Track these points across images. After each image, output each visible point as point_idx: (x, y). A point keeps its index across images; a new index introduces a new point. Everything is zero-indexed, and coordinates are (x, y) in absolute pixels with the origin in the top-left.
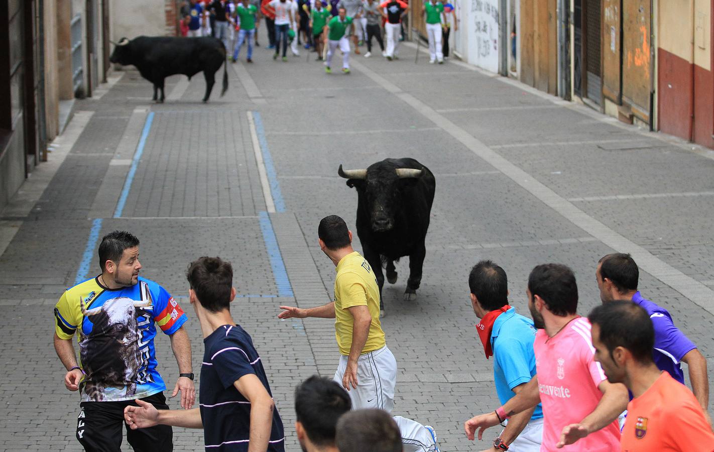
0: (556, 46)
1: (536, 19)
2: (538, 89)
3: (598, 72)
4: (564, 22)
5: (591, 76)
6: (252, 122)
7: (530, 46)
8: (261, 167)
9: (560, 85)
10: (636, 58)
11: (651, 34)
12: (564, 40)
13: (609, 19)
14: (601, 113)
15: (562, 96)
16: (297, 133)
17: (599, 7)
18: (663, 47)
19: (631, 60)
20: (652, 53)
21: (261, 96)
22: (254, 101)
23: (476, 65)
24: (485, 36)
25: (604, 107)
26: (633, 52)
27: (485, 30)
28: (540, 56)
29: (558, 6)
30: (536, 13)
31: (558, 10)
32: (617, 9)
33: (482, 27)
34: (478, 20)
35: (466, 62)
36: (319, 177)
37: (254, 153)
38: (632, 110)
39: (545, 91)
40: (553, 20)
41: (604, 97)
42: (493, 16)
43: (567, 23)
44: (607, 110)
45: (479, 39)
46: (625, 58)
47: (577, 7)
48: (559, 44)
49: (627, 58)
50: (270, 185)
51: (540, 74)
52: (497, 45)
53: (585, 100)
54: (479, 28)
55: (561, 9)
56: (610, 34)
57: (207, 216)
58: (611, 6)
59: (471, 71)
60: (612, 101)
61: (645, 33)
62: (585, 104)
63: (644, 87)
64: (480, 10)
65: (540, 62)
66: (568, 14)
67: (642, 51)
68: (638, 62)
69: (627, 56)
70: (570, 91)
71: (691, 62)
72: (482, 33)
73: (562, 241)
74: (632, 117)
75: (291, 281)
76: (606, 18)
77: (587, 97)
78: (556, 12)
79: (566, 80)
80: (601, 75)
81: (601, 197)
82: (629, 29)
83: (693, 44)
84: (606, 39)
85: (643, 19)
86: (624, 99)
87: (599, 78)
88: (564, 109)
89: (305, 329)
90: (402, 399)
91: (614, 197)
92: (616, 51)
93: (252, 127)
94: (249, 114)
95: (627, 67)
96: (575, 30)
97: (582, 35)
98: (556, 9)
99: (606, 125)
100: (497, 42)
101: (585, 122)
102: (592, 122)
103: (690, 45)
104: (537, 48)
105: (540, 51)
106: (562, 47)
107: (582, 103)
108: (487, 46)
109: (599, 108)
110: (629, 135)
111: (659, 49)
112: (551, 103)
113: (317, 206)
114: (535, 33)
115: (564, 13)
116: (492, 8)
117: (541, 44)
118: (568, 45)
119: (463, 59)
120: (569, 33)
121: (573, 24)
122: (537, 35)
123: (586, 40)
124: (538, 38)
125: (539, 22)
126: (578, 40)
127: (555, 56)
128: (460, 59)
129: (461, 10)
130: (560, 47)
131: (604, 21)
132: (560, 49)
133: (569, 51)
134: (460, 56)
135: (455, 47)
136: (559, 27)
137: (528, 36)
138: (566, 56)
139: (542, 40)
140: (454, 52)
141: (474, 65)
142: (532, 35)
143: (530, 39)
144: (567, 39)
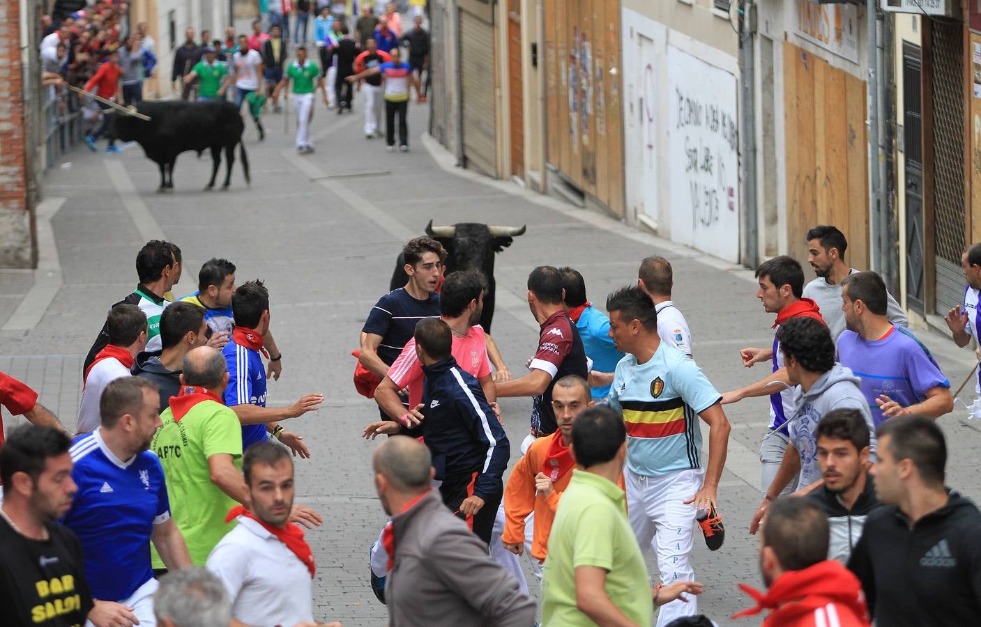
0: (866, 198)
1: (821, 142)
4: (883, 147)
5: (944, 267)
7: (809, 200)
12: (882, 188)
17: (961, 112)
23: (690, 244)
24: (708, 181)
27: (707, 168)
29: (869, 112)
30: (820, 128)
31: (868, 122)
33: (701, 161)
34: (691, 146)
40: (858, 142)
42: (725, 136)
43: (889, 148)
45: (695, 186)
47: (909, 113)
48: (871, 196)
52: (735, 200)
53: (930, 318)
54: (695, 164)
55: (875, 119)
62: (931, 326)
64: (697, 123)
66: (890, 132)
72: (702, 173)
77: (936, 313)
78: (865, 125)
96: (907, 164)
97: (923, 173)
98: (865, 119)
100: (736, 193)
106: (879, 202)
107: (925, 325)
108: (714, 202)
114: (818, 172)
115: (884, 129)
116: (724, 118)
117: (833, 196)
118: (893, 199)
119: (660, 231)
120: (894, 172)
121: (901, 151)
122: (824, 176)
123: (932, 187)
124: (825, 184)
125: (827, 147)
126: (913, 187)
127: (864, 222)
128: (654, 232)
129: (653, 125)
130: (875, 203)
131: (972, 143)
132: (876, 207)
133: (895, 212)
134: (654, 225)
135: (642, 204)
136: (873, 158)
137: (803, 178)
138: (889, 222)
139: (833, 187)
140: (641, 217)
141: (686, 246)
142: (812, 178)
143: (808, 185)
144: (890, 186)
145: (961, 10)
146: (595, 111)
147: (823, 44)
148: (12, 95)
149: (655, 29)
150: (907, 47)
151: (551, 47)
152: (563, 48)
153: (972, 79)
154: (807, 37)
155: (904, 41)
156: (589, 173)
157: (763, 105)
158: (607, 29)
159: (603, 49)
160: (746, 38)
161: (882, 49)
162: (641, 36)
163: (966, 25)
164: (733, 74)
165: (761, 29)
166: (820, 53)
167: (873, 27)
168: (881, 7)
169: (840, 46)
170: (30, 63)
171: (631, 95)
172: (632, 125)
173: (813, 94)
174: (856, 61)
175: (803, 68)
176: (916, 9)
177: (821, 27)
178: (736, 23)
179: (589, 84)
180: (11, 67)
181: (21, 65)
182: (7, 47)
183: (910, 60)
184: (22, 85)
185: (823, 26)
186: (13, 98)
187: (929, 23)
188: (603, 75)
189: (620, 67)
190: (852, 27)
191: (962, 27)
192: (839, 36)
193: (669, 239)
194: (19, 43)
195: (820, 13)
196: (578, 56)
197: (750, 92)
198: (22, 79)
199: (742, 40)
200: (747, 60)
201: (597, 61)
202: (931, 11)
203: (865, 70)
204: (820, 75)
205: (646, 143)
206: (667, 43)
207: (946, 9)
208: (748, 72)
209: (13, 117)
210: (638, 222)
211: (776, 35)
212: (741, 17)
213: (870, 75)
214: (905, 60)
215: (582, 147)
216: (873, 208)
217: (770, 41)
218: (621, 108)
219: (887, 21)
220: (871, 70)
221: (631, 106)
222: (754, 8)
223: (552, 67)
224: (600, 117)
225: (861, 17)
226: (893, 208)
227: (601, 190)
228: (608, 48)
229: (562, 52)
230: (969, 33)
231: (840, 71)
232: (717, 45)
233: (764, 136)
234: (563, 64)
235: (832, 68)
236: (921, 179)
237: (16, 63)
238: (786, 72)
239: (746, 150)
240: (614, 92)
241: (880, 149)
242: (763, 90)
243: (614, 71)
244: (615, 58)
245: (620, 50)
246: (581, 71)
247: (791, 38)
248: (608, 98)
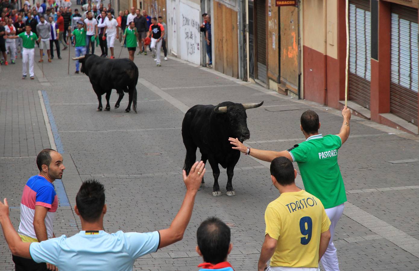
0: (238, 46)
1: (224, 30)
2: (226, 74)
3: (265, 62)
4: (243, 31)
5: (260, 65)
6: (41, 97)
7: (221, 46)
8: (48, 126)
9: (240, 71)
10: (289, 53)
11: (298, 37)
12: (242, 43)
13: (271, 28)
14: (267, 88)
15: (241, 79)
16: (71, 104)
17: (265, 20)
18: (306, 45)
19: (286, 54)
20: (300, 49)
21: (47, 81)
22: (42, 84)
23: (187, 60)
24: (192, 41)
25: (268, 85)
26: (287, 49)
27: (191, 38)
28: (227, 54)
29: (238, 21)
30: (224, 26)
31: (238, 23)
32: (276, 21)
33: (189, 36)
34: (187, 31)
35: (180, 58)
36: (87, 131)
37: (43, 117)
38: (287, 86)
39: (231, 76)
40: (235, 29)
41: (269, 78)
42: (196, 28)
43: (244, 31)
44: (271, 87)
45: (188, 43)
46: (282, 53)
47: (250, 21)
48: (239, 45)
50: (54, 137)
51: (227, 65)
52: (199, 47)
53: (256, 80)
54: (188, 36)
55: (240, 22)
56: (272, 38)
57: (12, 157)
58: (273, 19)
59: (183, 63)
60: (274, 81)
61: (294, 36)
62: (256, 83)
63: (294, 71)
64: (188, 24)
65: (227, 58)
66: (244, 26)
67: (293, 48)
68: (290, 56)
69: (283, 51)
70: (247, 75)
71: (324, 54)
73: (243, 168)
74: (287, 90)
75: (68, 196)
76: (269, 28)
77: (258, 79)
78: (237, 25)
79: (244, 68)
80: (267, 64)
81: (267, 141)
82: (285, 34)
83: (326, 42)
84: (269, 41)
85: (293, 27)
86: (282, 79)
87: (265, 66)
88: (243, 86)
89: (77, 226)
90: (142, 269)
91: (276, 141)
92: (276, 49)
93: (42, 100)
94: (39, 92)
95: (283, 58)
96: (249, 36)
97: (254, 38)
98: (237, 22)
99: (270, 96)
100: (200, 45)
101: (256, 94)
102: (261, 94)
103: (323, 44)
104: (225, 48)
105: (227, 50)
106: (241, 47)
107: (254, 82)
108: (193, 47)
109: (265, 86)
110: (285, 102)
111: (304, 46)
112: (235, 83)
113: (84, 149)
114: (224, 38)
116: (196, 23)
117: (228, 45)
118: (245, 46)
119: (177, 56)
120: (246, 38)
121: (248, 32)
123: (257, 42)
124: (226, 42)
125: (226, 31)
126: (251, 42)
127: (237, 53)
129: (176, 25)
134: (176, 54)
135: (173, 48)
136: (239, 34)
137: (219, 40)
138: (244, 53)
139: (228, 43)
140: (172, 52)
142: (222, 40)
143: (221, 42)
144: (244, 42)
147: (225, 1)
150: (250, 1)
151: (146, 3)
153: (268, 11)
164: (199, 10)
166: (224, 3)
169: (230, 2)
171: (169, 16)
173: (222, 16)
174: (234, 6)
175: (219, 8)
183: (250, 5)
188: (161, 11)
189: (166, 8)
196: (153, 5)
201: (159, 7)
203: (237, 8)
204: (224, 10)
205: (173, 31)
206: (180, 1)
208: (203, 9)
210: (172, 54)
213: (239, 10)
216: (240, 49)
217: (210, 0)
220: (239, 8)
221: (169, 20)
226: (245, 48)
228: (162, 3)
229: (149, 4)
231: (230, 9)
232: (194, 2)
234: (149, 8)
235: (228, 8)
236: (254, 40)
238: (214, 9)
241: (241, 31)
243: (164, 10)
244: (164, 6)
245: (166, 3)
246: (155, 10)
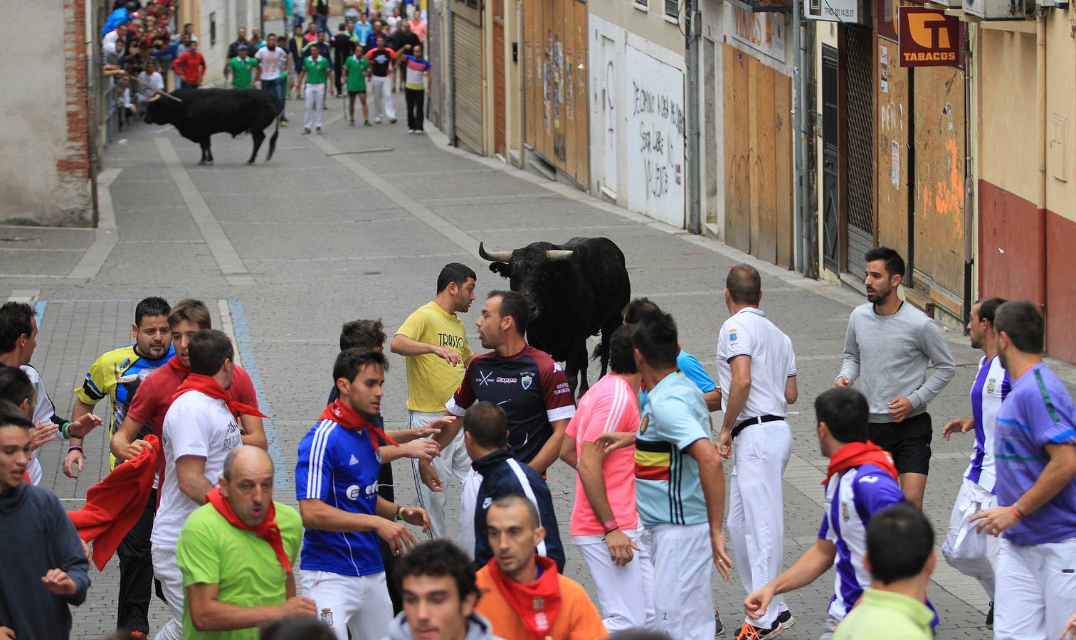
0: (791, 176)
1: (753, 129)
2: (757, 256)
3: (869, 225)
4: (805, 133)
5: (855, 233)
6: (227, 319)
7: (743, 176)
9: (799, 250)
10: (938, 199)
11: (966, 156)
12: (804, 167)
13: (887, 127)
15: (801, 271)
17: (871, 104)
18: (987, 178)
19: (931, 204)
20: (969, 190)
21: (244, 271)
22: (232, 281)
23: (645, 212)
24: (659, 159)
26: (934, 189)
27: (658, 149)
28: (760, 197)
29: (794, 103)
30: (753, 116)
31: (793, 111)
32: (903, 108)
33: (653, 143)
34: (645, 130)
38: (932, 296)
39: (770, 261)
40: (785, 127)
42: (674, 122)
43: (810, 134)
45: (648, 164)
46: (917, 198)
47: (827, 104)
48: (795, 172)
49: (922, 200)
51: (761, 229)
52: (681, 175)
53: (843, 276)
54: (648, 145)
55: (798, 108)
56: (890, 156)
58: (892, 103)
59: (635, 223)
61: (954, 152)
62: (843, 282)
63: (954, 252)
64: (651, 110)
65: (759, 208)
66: (811, 119)
67: (949, 187)
68: (942, 208)
69: (921, 195)
70: (817, 260)
71: (1040, 206)
72: (654, 152)
74: (931, 307)
76: (882, 126)
77: (848, 272)
78: (790, 114)
79: (809, 239)
80: (874, 231)
82: (926, 145)
83: (1044, 172)
84: (883, 164)
85: (951, 126)
87: (871, 237)
88: (806, 294)
92: (901, 187)
95: (921, 215)
96: (825, 147)
97: (838, 155)
98: (791, 109)
100: (682, 169)
103: (1037, 175)
104: (754, 182)
105: (761, 186)
106: (801, 178)
107: (838, 282)
108: (664, 177)
111: (981, 182)
112: (782, 283)
114: (751, 153)
115: (806, 116)
116: (673, 106)
117: (763, 173)
118: (813, 176)
119: (618, 201)
120: (814, 154)
121: (820, 136)
122: (756, 157)
123: (846, 167)
124: (756, 163)
125: (759, 132)
126: (830, 166)
127: (789, 195)
128: (614, 202)
129: (614, 111)
130: (798, 179)
131: (879, 130)
132: (799, 182)
133: (815, 187)
134: (613, 196)
135: (604, 178)
136: (796, 142)
137: (738, 158)
138: (809, 195)
139: (763, 165)
140: (603, 189)
141: (640, 213)
142: (746, 157)
143: (742, 164)
144: (811, 165)
145: (871, 18)
146: (565, 100)
147: (755, 46)
148: (78, 82)
149: (616, 32)
150: (826, 49)
151: (529, 46)
152: (538, 47)
153: (880, 77)
154: (743, 40)
155: (823, 44)
156: (560, 152)
157: (706, 96)
158: (576, 31)
159: (572, 47)
160: (692, 40)
161: (805, 50)
162: (604, 37)
163: (875, 31)
164: (680, 70)
165: (704, 33)
166: (753, 53)
167: (798, 32)
168: (805, 16)
169: (770, 48)
170: (93, 54)
171: (595, 87)
172: (596, 112)
173: (748, 88)
174: (783, 61)
175: (739, 66)
176: (833, 18)
177: (754, 32)
178: (683, 27)
179: (560, 78)
180: (77, 59)
181: (86, 57)
182: (75, 42)
183: (828, 60)
184: (86, 74)
185: (756, 30)
186: (79, 85)
187: (844, 29)
188: (572, 70)
189: (586, 63)
190: (780, 32)
191: (871, 32)
192: (769, 39)
193: (626, 208)
194: (84, 39)
195: (754, 20)
196: (551, 54)
197: (694, 86)
198: (86, 69)
199: (689, 42)
200: (693, 59)
201: (567, 58)
202: (845, 19)
203: (791, 68)
204: (753, 71)
205: (607, 127)
206: (626, 44)
207: (859, 18)
208: (693, 68)
209: (78, 101)
210: (601, 193)
211: (717, 38)
212: (688, 23)
213: (795, 72)
214: (824, 60)
215: (554, 130)
216: (796, 183)
217: (712, 43)
218: (587, 97)
219: (810, 27)
220: (795, 68)
221: (596, 96)
222: (699, 15)
223: (529, 62)
224: (570, 105)
225: (788, 23)
226: (813, 183)
227: (570, 166)
228: (576, 46)
229: (538, 50)
230: (878, 38)
231: (769, 68)
232: (667, 45)
233: (706, 122)
234: (539, 60)
235: (763, 65)
236: (837, 159)
237: (81, 55)
238: (724, 69)
239: (691, 134)
240: (582, 84)
241: (803, 134)
242: (706, 84)
243: (581, 67)
244: (582, 55)
245: (587, 49)
246: (554, 66)
247: (730, 41)
248: (576, 88)
